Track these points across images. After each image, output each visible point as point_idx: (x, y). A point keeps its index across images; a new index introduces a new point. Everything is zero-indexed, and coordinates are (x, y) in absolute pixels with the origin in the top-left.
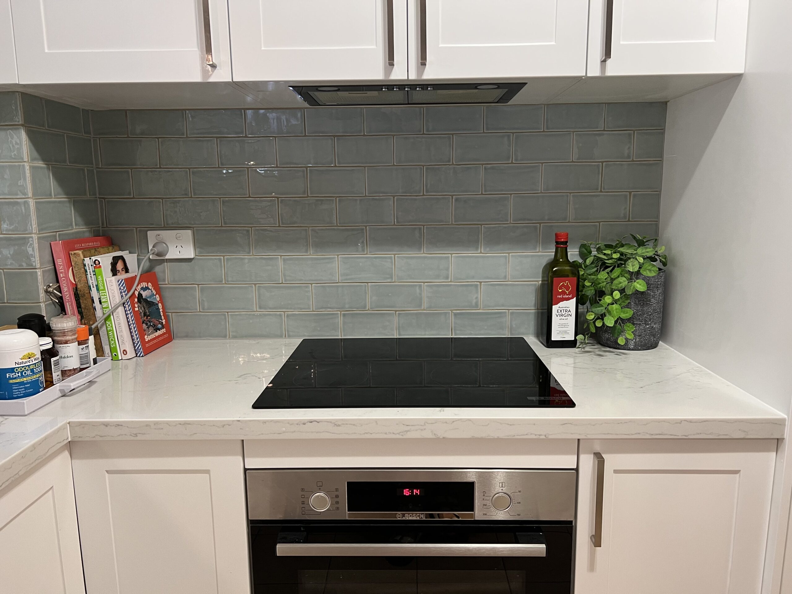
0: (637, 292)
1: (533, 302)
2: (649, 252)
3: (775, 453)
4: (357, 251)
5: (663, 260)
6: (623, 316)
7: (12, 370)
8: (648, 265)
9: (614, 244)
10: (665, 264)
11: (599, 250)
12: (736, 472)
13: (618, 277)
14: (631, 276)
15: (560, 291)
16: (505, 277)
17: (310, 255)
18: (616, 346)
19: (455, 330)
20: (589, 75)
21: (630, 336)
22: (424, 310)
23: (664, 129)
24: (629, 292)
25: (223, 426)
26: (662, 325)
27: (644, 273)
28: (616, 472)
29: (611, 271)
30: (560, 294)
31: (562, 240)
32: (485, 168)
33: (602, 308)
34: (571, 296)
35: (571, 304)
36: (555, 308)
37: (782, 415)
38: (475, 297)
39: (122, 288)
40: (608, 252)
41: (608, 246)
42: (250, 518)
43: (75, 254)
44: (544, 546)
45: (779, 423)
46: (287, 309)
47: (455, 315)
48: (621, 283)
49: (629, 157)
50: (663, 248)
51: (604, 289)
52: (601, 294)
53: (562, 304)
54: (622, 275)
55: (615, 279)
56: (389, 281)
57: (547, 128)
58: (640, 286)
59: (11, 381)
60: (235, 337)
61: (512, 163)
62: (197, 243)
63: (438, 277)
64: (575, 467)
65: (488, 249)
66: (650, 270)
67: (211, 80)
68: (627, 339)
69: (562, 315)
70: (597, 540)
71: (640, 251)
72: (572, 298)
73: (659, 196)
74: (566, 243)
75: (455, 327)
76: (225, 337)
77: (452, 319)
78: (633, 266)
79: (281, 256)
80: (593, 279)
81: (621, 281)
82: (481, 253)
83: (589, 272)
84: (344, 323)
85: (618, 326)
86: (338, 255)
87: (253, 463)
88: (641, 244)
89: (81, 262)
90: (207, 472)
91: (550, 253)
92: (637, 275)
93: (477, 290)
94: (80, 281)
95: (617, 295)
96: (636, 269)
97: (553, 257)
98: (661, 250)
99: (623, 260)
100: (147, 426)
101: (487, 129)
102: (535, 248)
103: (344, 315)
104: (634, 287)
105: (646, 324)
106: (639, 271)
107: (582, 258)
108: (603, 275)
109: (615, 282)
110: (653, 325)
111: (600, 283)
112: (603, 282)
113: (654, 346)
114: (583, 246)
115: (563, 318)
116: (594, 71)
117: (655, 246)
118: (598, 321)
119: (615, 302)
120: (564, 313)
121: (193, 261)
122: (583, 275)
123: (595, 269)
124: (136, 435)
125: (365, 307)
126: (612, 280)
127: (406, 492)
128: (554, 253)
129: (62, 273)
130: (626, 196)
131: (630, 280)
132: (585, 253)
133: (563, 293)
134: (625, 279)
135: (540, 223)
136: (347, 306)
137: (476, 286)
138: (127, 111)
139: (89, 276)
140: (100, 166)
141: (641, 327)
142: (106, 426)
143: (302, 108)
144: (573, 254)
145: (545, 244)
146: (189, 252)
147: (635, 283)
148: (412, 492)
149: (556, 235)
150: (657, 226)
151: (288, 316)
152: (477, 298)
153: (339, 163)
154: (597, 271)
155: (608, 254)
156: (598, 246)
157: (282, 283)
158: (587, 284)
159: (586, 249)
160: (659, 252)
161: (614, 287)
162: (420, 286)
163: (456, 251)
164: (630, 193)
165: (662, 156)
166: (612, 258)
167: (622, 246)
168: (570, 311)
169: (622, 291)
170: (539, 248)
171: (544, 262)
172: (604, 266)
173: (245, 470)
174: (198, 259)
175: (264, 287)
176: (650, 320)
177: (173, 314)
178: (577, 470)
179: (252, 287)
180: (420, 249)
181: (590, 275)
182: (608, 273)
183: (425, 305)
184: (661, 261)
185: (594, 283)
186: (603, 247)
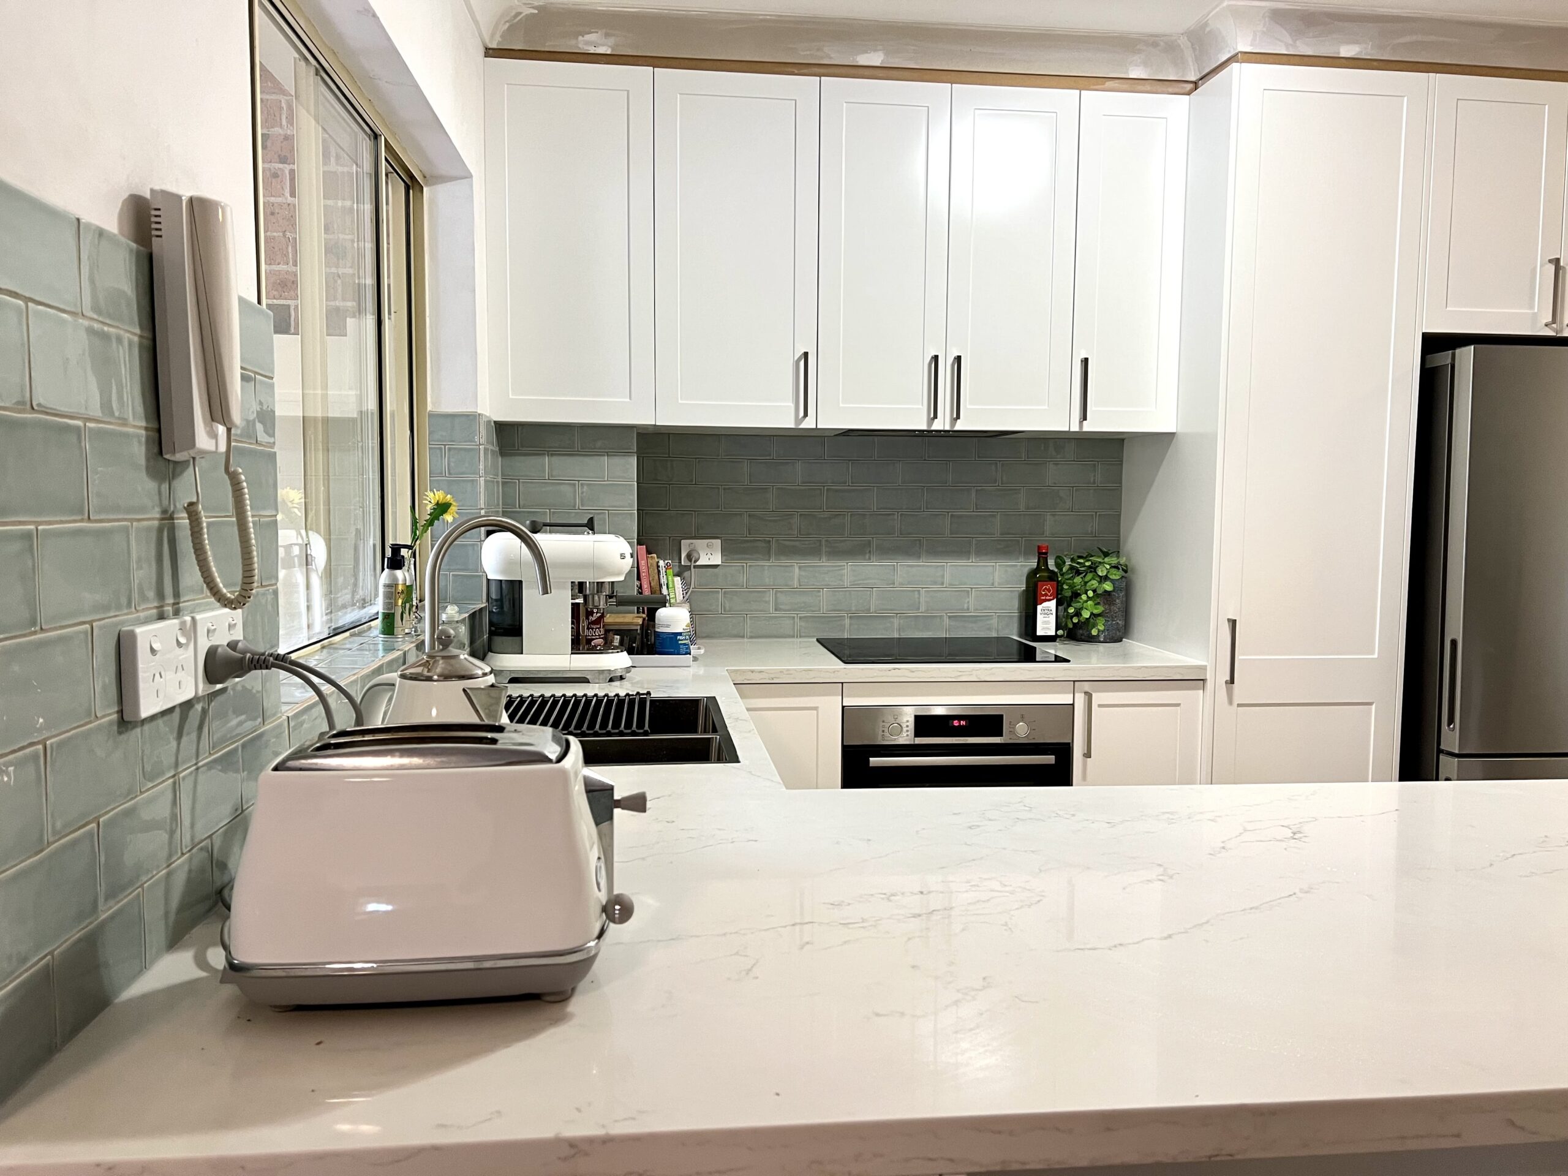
0: (1106, 591)
1: (1017, 606)
2: (1113, 560)
3: (1202, 691)
4: (865, 560)
5: (1125, 568)
6: (1096, 612)
7: (680, 634)
8: (1114, 571)
9: (1085, 556)
10: (1126, 571)
11: (1072, 560)
12: (1178, 705)
13: (1090, 580)
14: (1101, 580)
15: (1043, 593)
16: (993, 584)
17: (823, 563)
18: (1091, 639)
19: (949, 631)
20: (1071, 430)
21: (1101, 628)
22: (922, 613)
23: (1122, 461)
24: (1099, 592)
25: (834, 672)
26: (1125, 622)
27: (1111, 577)
28: (1100, 706)
29: (1084, 576)
30: (1043, 595)
31: (1044, 551)
32: (977, 490)
33: (1079, 604)
34: (1051, 598)
35: (1052, 604)
36: (1039, 608)
37: (1204, 663)
38: (966, 601)
39: (684, 587)
40: (1081, 561)
41: (1080, 557)
42: (845, 744)
43: (651, 557)
44: (1054, 756)
45: (1203, 668)
46: (800, 611)
47: (950, 617)
48: (1093, 585)
49: (1094, 483)
50: (1124, 559)
51: (1079, 591)
52: (1076, 595)
53: (1045, 604)
54: (1093, 579)
55: (1087, 582)
56: (891, 586)
57: (1028, 458)
58: (1108, 586)
59: (680, 642)
60: (751, 637)
61: (998, 486)
62: (724, 551)
63: (935, 583)
64: (1072, 703)
65: (978, 559)
66: (1115, 574)
67: (802, 426)
68: (1099, 631)
69: (1045, 614)
70: (1088, 755)
71: (1106, 560)
72: (1053, 599)
73: (1119, 515)
74: (1046, 553)
75: (949, 628)
76: (743, 637)
77: (946, 621)
78: (1102, 571)
79: (797, 563)
80: (1070, 583)
81: (1094, 583)
82: (972, 562)
83: (1066, 577)
84: (851, 625)
85: (1091, 620)
86: (847, 563)
87: (848, 702)
88: (1106, 554)
89: (655, 564)
90: (816, 708)
91: (1033, 563)
92: (1106, 578)
93: (969, 595)
94: (653, 579)
95: (1091, 594)
96: (1105, 574)
97: (1035, 567)
98: (1123, 561)
99: (1093, 569)
100: (781, 672)
101: (979, 457)
102: (1018, 559)
103: (851, 617)
104: (1103, 588)
105: (1113, 621)
106: (1106, 575)
107: (1057, 568)
108: (1078, 580)
109: (1089, 584)
110: (1118, 621)
111: (1075, 587)
112: (1078, 585)
113: (1121, 641)
114: (1058, 557)
115: (1046, 616)
116: (1075, 428)
117: (1118, 557)
118: (1075, 618)
119: (1089, 598)
120: (1047, 612)
121: (719, 568)
122: (1061, 580)
123: (1071, 575)
124: (773, 679)
125: (870, 610)
126: (1086, 583)
127: (956, 723)
128: (1036, 564)
129: (644, 572)
130: (1092, 515)
131: (1100, 582)
132: (1060, 564)
133: (1046, 595)
134: (1096, 582)
135: (1022, 538)
136: (853, 609)
137: (968, 591)
138: (671, 435)
139: (662, 576)
140: (642, 482)
141: (1109, 623)
142: (752, 672)
143: (823, 436)
144: (1051, 564)
145: (1027, 554)
146: (717, 560)
147: (1104, 585)
148: (960, 723)
149: (1039, 547)
150: (1119, 541)
151: (800, 618)
152: (968, 602)
153: (852, 483)
154: (1072, 576)
155: (1082, 563)
156: (1072, 557)
157: (797, 588)
158: (1065, 587)
159: (1061, 560)
160: (1122, 562)
161: (1088, 588)
162: (919, 591)
163: (951, 560)
164: (1096, 512)
165: (1121, 483)
166: (1085, 566)
167: (1092, 556)
168: (1051, 610)
169: (1094, 591)
170: (1021, 559)
171: (1026, 571)
172: (1078, 573)
173: (843, 707)
174: (723, 565)
175: (780, 591)
176: (1116, 617)
177: (697, 616)
178: (1073, 705)
179: (770, 591)
180: (919, 557)
181: (1067, 579)
182: (1082, 578)
183: (923, 608)
184: (1123, 570)
185: (1071, 586)
186: (1076, 558)
